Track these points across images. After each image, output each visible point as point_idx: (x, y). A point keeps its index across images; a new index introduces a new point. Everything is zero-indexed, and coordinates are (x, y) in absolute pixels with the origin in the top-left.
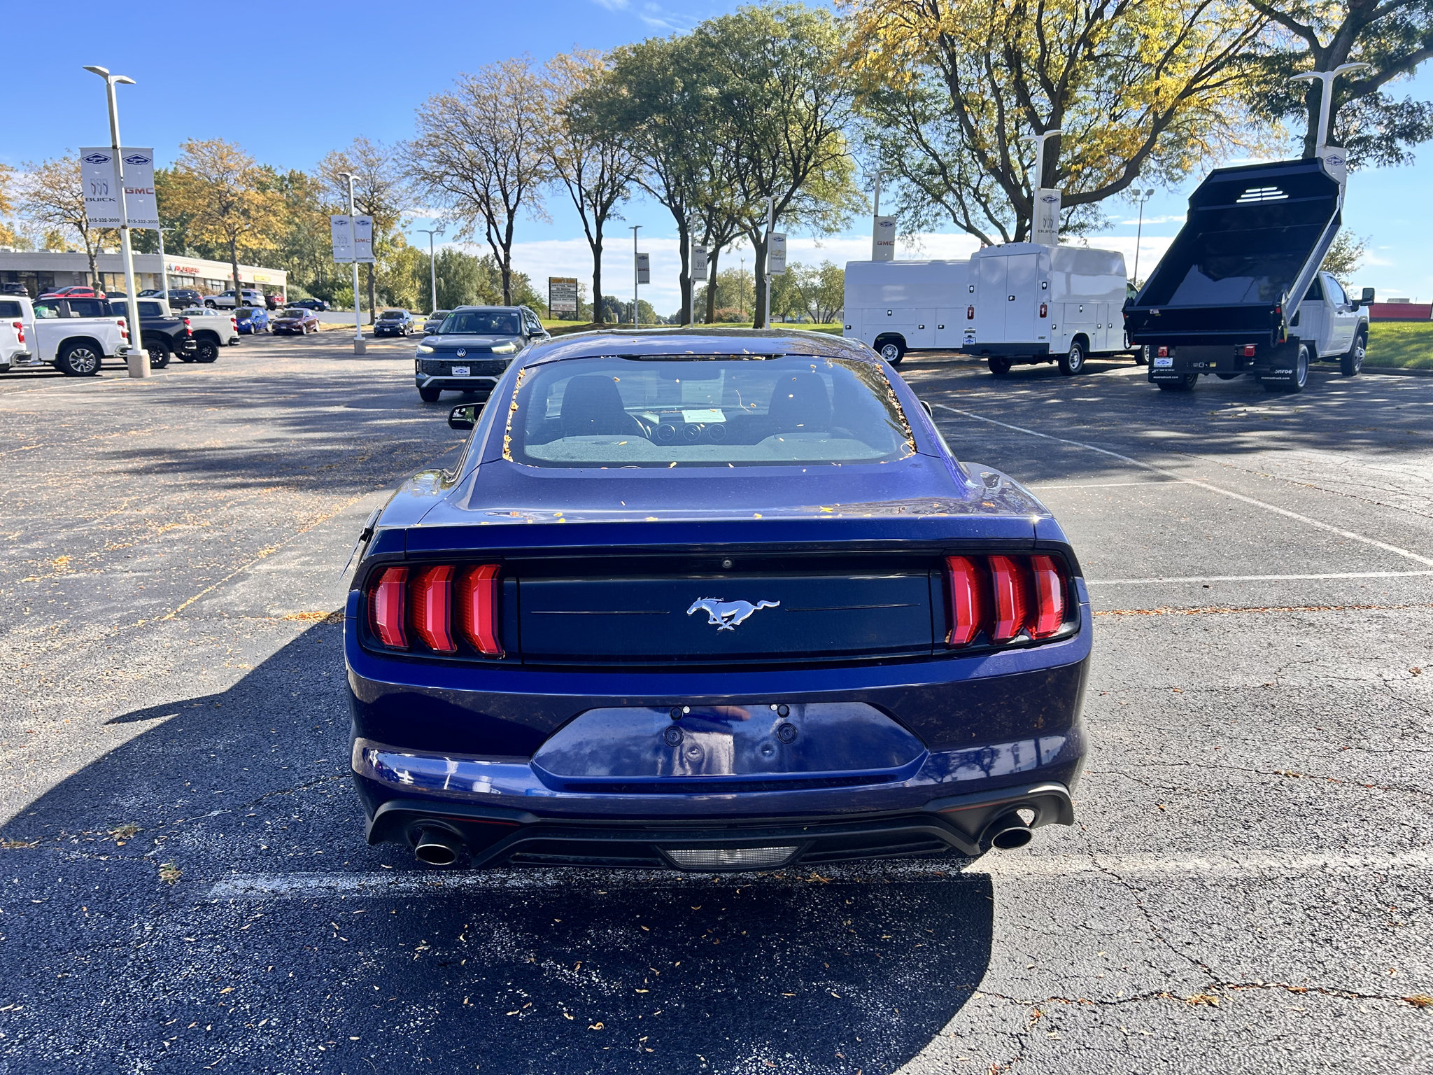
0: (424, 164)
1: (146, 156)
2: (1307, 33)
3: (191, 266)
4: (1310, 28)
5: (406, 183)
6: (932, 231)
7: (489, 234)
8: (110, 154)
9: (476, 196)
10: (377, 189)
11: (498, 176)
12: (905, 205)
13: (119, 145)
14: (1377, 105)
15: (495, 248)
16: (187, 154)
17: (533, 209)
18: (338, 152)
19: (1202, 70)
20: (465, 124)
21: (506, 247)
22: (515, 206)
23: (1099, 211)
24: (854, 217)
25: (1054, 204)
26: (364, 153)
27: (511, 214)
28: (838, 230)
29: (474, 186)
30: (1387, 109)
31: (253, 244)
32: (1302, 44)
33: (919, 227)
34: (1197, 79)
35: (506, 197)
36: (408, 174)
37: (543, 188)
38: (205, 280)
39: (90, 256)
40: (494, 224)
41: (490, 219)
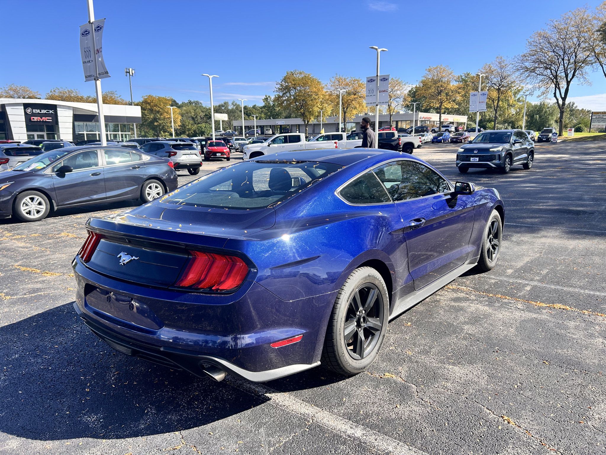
0: (527, 64)
1: (386, 77)
3: (429, 116)
5: (517, 74)
7: (555, 94)
8: (375, 79)
9: (551, 76)
10: (503, 78)
11: (564, 65)
13: (379, 75)
15: (557, 100)
16: (428, 73)
17: (582, 80)
18: (488, 64)
20: (549, 43)
21: (564, 99)
22: (571, 79)
26: (500, 63)
27: (568, 83)
29: (551, 72)
31: (449, 106)
35: (567, 76)
36: (518, 70)
37: (587, 69)
38: (434, 122)
39: (390, 115)
40: (559, 89)
41: (557, 86)
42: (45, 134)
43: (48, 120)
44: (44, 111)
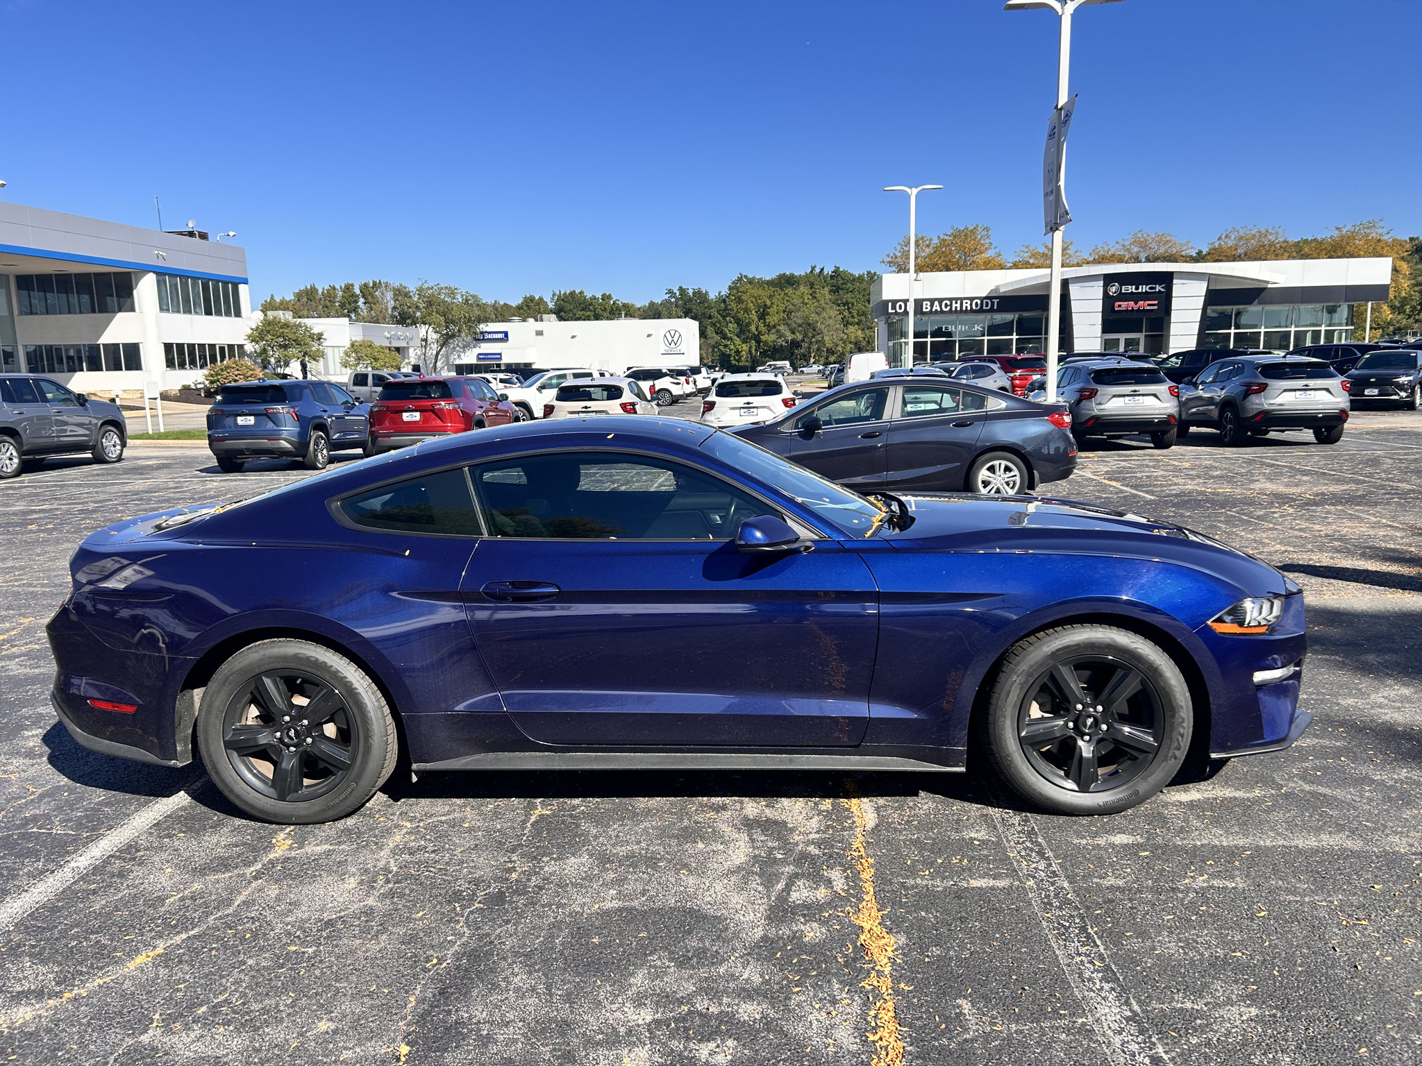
42: (1141, 336)
43: (1148, 308)
44: (1143, 289)
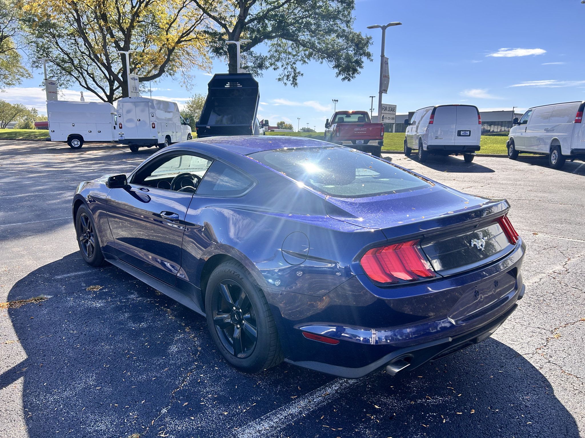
2: (224, 26)
4: (225, 25)
6: (66, 88)
12: (52, 75)
14: (252, 55)
19: (183, 34)
23: (145, 85)
24: (22, 78)
25: (136, 81)
28: (14, 84)
30: (255, 57)
32: (223, 30)
33: (60, 86)
34: (182, 37)
